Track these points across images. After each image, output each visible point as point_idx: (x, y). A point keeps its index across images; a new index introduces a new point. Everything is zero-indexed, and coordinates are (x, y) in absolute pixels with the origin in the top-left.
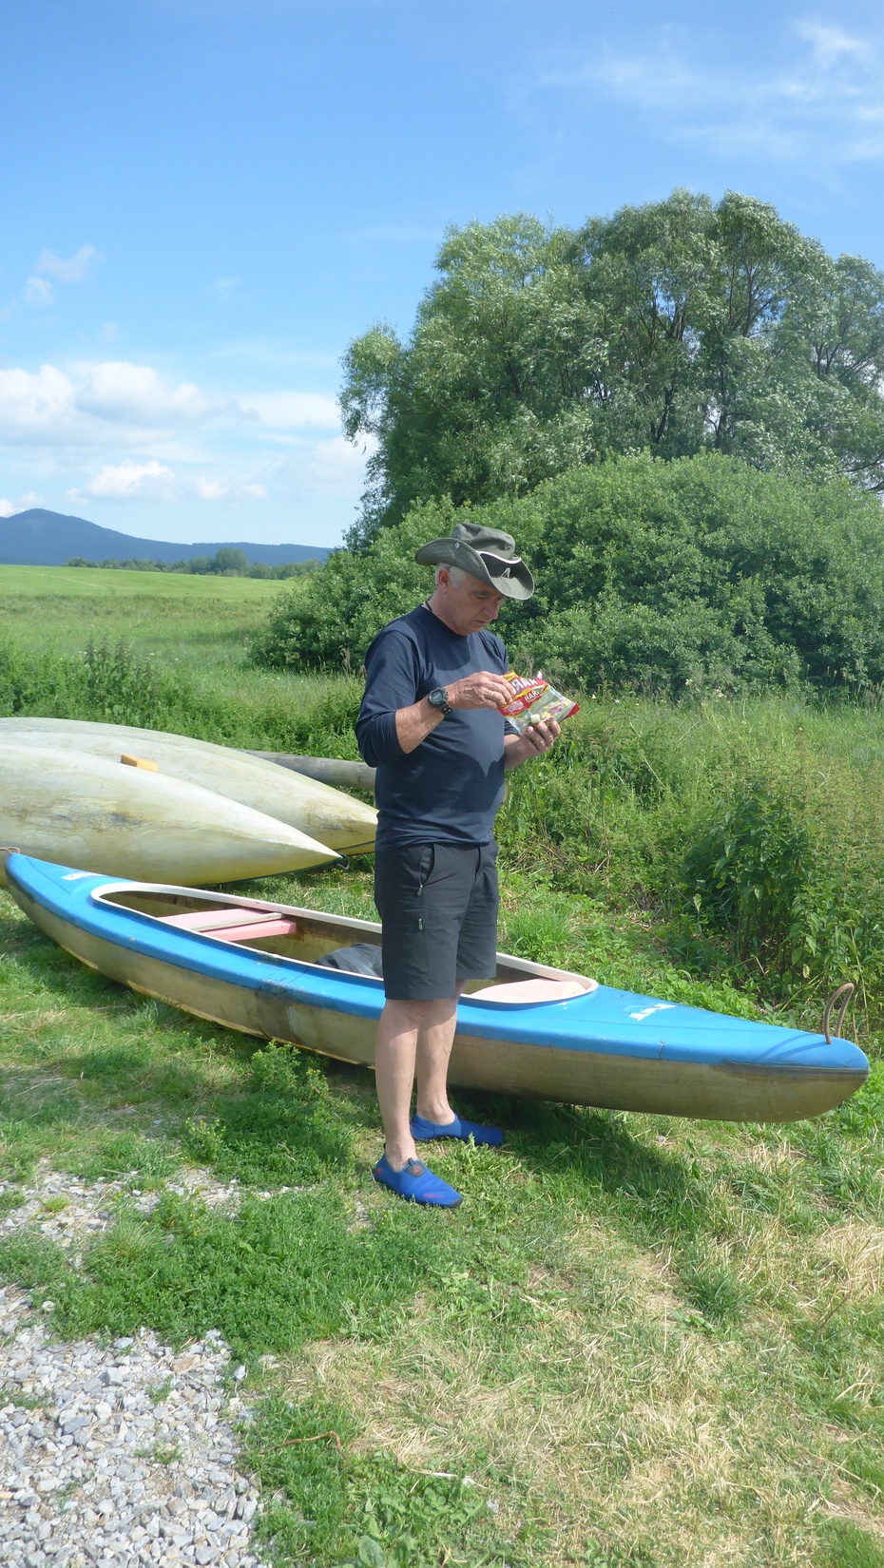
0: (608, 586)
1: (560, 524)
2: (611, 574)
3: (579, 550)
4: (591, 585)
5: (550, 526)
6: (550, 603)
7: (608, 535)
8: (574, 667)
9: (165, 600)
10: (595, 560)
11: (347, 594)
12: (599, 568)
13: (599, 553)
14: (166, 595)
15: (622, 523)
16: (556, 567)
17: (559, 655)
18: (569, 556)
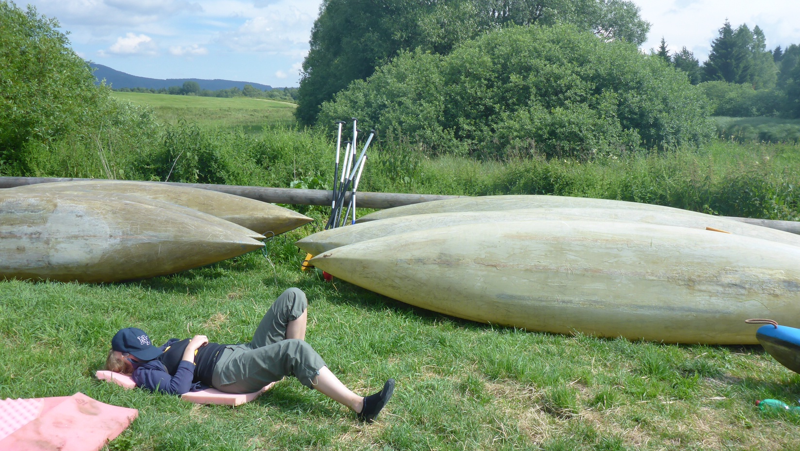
0: (532, 97)
1: (498, 63)
2: (533, 90)
3: (513, 78)
4: (522, 97)
5: (494, 64)
7: (528, 69)
9: (177, 109)
10: (523, 83)
11: (368, 104)
12: (526, 89)
13: (525, 78)
14: (176, 106)
15: (534, 62)
16: (498, 88)
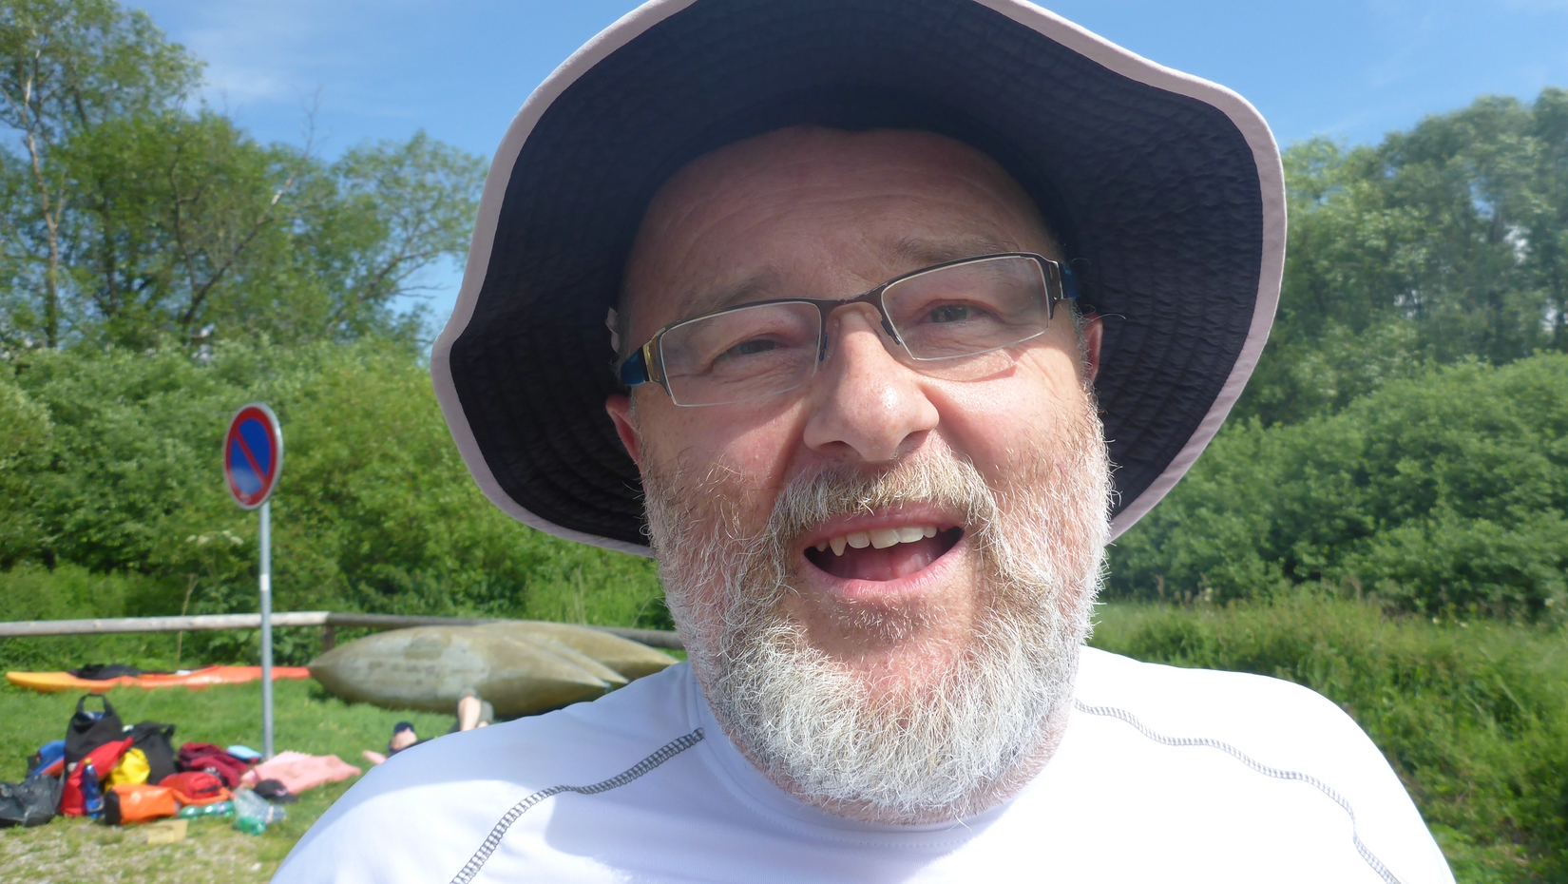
0: (1441, 502)
1: (1381, 440)
2: (1443, 488)
3: (1406, 466)
4: (1422, 501)
5: (1370, 442)
6: (1377, 522)
7: (1436, 449)
8: (1409, 589)
10: (1424, 476)
12: (1429, 484)
13: (1428, 467)
16: (1380, 485)
17: (1392, 577)
18: (1394, 472)
